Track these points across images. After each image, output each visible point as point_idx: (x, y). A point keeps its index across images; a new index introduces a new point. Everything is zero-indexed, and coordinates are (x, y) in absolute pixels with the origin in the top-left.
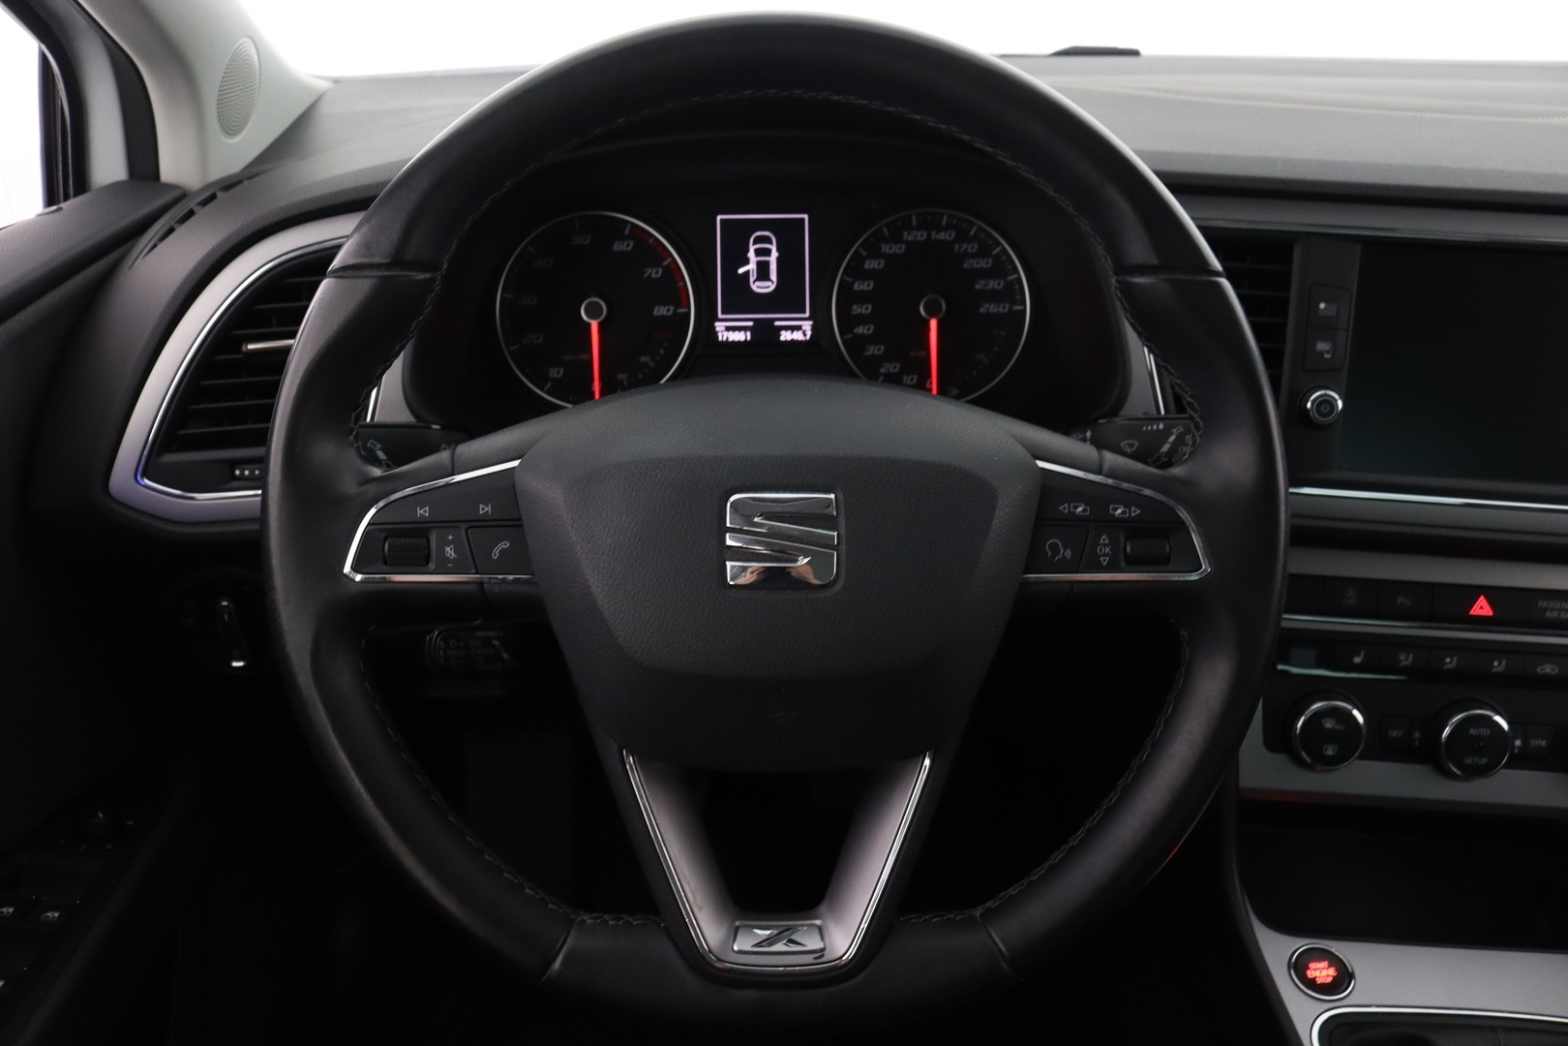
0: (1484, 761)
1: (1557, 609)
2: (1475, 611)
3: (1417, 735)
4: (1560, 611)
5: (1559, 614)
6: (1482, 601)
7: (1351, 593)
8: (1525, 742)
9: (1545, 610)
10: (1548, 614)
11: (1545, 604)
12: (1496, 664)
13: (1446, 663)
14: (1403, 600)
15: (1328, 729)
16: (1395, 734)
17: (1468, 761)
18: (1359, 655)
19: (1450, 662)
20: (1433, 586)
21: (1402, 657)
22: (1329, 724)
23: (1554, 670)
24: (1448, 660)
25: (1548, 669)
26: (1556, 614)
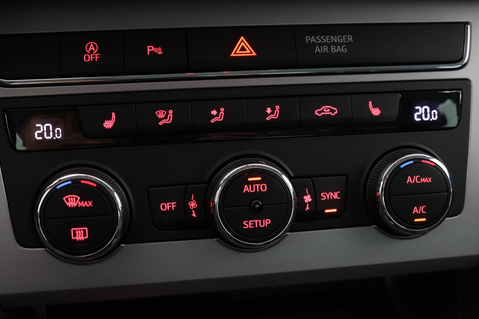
0: (267, 222)
1: (326, 44)
2: (236, 52)
3: (193, 205)
4: (329, 45)
5: (329, 49)
6: (242, 42)
7: (91, 48)
8: (316, 197)
9: (314, 45)
10: (317, 49)
11: (313, 39)
12: (269, 111)
13: (213, 116)
14: (153, 49)
15: (72, 208)
16: (167, 206)
17: (248, 225)
18: (110, 118)
19: (217, 115)
20: (186, 30)
21: (161, 114)
22: (72, 202)
23: (333, 111)
24: (214, 112)
25: (326, 110)
26: (325, 49)
